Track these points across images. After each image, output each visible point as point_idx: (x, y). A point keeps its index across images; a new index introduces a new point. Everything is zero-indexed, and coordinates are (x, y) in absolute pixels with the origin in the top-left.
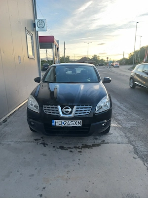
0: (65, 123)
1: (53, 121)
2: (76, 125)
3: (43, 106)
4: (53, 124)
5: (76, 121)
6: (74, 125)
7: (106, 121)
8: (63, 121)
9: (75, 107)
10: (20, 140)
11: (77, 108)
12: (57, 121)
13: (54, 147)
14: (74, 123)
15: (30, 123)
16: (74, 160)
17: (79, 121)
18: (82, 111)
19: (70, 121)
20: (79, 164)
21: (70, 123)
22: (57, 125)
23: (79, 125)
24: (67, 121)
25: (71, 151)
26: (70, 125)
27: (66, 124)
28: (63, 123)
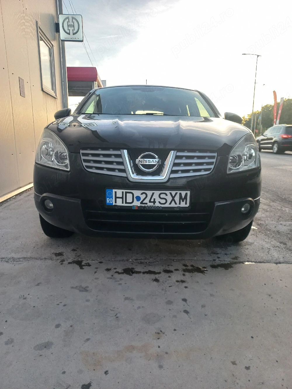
0: (143, 197)
1: (108, 191)
2: (173, 205)
3: (81, 152)
4: (108, 201)
5: (173, 193)
6: (167, 205)
7: (250, 199)
8: (137, 193)
9: (172, 155)
10: (13, 255)
11: (177, 157)
12: (119, 193)
13: (108, 270)
14: (169, 198)
15: (41, 204)
16: (169, 302)
17: (183, 193)
18: (190, 164)
19: (157, 193)
20: (186, 312)
21: (158, 200)
22: (119, 203)
23: (183, 205)
24: (149, 193)
25: (156, 280)
26: (157, 204)
27: (147, 201)
28: (138, 198)
